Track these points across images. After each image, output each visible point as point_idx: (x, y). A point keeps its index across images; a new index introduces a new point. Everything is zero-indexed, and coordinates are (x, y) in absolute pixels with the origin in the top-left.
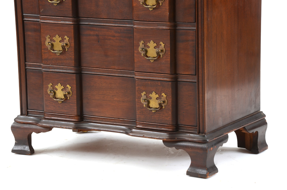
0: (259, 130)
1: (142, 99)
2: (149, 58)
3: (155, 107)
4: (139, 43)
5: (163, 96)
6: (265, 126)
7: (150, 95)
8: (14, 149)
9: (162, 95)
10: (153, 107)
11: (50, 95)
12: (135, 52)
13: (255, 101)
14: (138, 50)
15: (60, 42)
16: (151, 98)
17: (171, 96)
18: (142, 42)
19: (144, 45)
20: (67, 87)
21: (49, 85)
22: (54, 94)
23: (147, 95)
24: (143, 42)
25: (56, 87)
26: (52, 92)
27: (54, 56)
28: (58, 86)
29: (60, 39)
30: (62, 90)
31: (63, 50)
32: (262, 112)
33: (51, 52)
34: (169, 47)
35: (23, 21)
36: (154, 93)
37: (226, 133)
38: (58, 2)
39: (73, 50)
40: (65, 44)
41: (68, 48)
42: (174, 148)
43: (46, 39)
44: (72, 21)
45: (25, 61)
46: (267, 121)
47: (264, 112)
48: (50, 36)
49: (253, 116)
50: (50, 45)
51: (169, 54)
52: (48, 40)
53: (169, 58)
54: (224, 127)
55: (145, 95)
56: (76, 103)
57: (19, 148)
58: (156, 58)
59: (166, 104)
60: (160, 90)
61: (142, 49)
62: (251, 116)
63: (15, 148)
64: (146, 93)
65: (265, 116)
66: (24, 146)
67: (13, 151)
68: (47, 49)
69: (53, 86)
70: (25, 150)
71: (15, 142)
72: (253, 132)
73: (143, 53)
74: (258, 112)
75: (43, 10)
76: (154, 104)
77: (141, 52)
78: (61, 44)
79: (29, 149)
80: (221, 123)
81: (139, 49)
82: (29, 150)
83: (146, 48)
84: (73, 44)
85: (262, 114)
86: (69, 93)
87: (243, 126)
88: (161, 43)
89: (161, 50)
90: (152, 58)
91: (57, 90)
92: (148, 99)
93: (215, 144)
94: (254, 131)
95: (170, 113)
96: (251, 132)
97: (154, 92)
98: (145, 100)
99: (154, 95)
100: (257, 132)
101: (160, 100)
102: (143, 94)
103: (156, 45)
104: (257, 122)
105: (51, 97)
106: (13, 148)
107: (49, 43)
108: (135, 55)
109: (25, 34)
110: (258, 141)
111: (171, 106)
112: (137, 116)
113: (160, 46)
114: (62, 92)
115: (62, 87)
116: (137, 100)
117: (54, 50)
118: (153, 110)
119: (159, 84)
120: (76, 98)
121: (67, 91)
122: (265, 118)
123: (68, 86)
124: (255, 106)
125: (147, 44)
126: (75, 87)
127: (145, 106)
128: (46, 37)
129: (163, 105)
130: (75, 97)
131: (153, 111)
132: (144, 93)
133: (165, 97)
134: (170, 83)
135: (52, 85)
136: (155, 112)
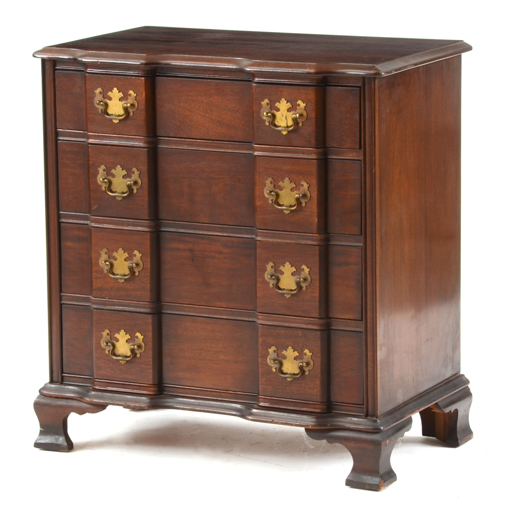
0: (460, 406)
1: (270, 359)
2: (283, 292)
3: (293, 372)
4: (265, 266)
5: (306, 354)
6: (468, 399)
7: (284, 352)
8: (39, 442)
9: (305, 352)
10: (289, 372)
11: (104, 350)
12: (259, 280)
13: (453, 357)
14: (264, 278)
15: (125, 260)
16: (285, 358)
17: (319, 355)
18: (271, 264)
19: (273, 269)
20: (137, 336)
21: (103, 333)
22: (112, 348)
23: (279, 352)
24: (273, 265)
25: (117, 335)
26: (109, 344)
27: (114, 283)
28: (119, 334)
29: (126, 255)
30: (127, 341)
31: (130, 275)
32: (463, 375)
33: (109, 276)
34: (318, 274)
35: (59, 223)
36: (290, 349)
37: (409, 414)
38: (125, 195)
39: (149, 274)
40: (134, 264)
41: (139, 270)
42: (325, 440)
43: (100, 255)
44: (148, 227)
45: (61, 291)
46: (472, 391)
47: (467, 376)
48: (107, 251)
49: (450, 384)
50: (107, 265)
51: (318, 285)
52: (104, 256)
53: (318, 291)
54: (406, 404)
55: (274, 351)
56: (151, 363)
57: (48, 440)
58: (295, 292)
59: (310, 367)
60: (301, 344)
61: (272, 276)
62: (446, 383)
63: (40, 439)
64: (276, 349)
65: (468, 382)
66: (57, 437)
67: (37, 445)
68: (102, 272)
69: (111, 335)
70: (58, 443)
71: (40, 430)
72: (451, 411)
73: (272, 283)
74: (458, 375)
75: (96, 206)
76: (290, 367)
77: (268, 280)
78: (127, 264)
79: (65, 441)
80: (401, 398)
81: (266, 276)
82: (65, 444)
83: (277, 274)
84: (149, 263)
85: (464, 379)
86: (139, 347)
87: (434, 401)
88: (304, 267)
89: (303, 278)
90: (288, 292)
91: (117, 340)
92: (280, 358)
93: (393, 434)
94: (452, 408)
95: (318, 382)
96: (447, 410)
97: (290, 347)
98: (274, 360)
99: (290, 353)
100: (456, 411)
101: (301, 361)
102: (271, 350)
103: (295, 270)
104: (456, 393)
105: (107, 352)
106: (36, 441)
107: (105, 262)
108: (258, 285)
109: (62, 245)
110: (458, 425)
111: (319, 370)
112: (260, 386)
113: (302, 272)
114: (126, 344)
115: (128, 337)
116: (260, 360)
117: (114, 274)
118: (288, 377)
119: (300, 335)
120: (151, 356)
121: (135, 342)
122: (469, 386)
123: (138, 334)
124: (453, 366)
125: (279, 268)
126: (151, 337)
127: (274, 370)
128: (101, 252)
129: (306, 369)
130: (151, 353)
131: (288, 379)
132: (273, 348)
133: (309, 355)
134: (318, 333)
135: (109, 332)
136: (292, 381)
